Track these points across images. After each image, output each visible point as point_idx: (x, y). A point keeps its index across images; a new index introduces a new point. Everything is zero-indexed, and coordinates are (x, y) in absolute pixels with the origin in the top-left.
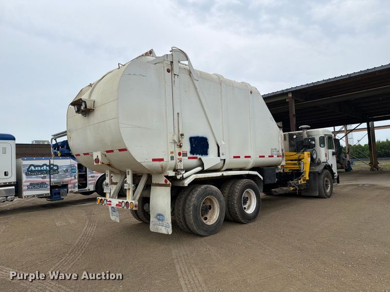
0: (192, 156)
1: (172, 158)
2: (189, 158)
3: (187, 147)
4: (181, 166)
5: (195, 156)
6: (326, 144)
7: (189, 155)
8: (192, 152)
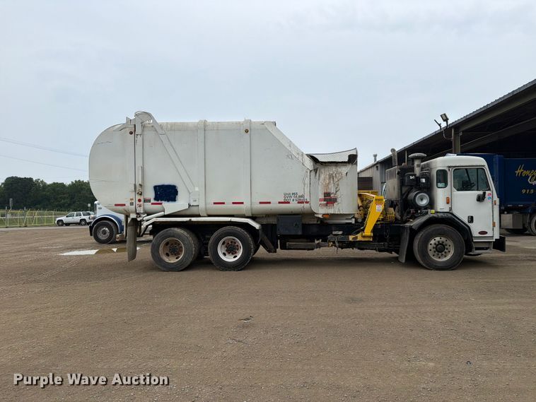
0: (156, 202)
1: (132, 204)
2: (153, 204)
3: (150, 194)
4: (140, 210)
5: (160, 202)
6: (449, 183)
7: (153, 201)
8: (155, 199)
